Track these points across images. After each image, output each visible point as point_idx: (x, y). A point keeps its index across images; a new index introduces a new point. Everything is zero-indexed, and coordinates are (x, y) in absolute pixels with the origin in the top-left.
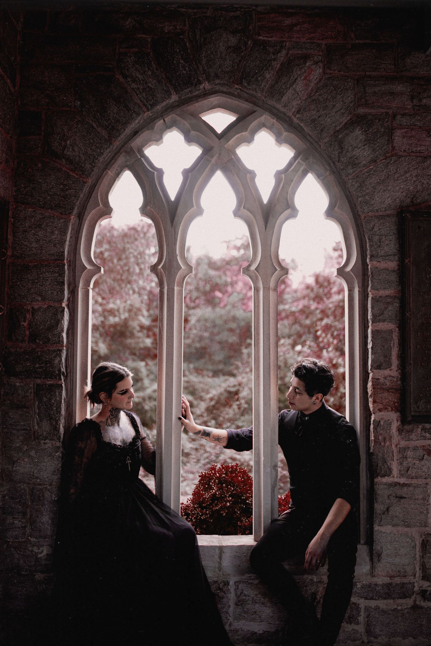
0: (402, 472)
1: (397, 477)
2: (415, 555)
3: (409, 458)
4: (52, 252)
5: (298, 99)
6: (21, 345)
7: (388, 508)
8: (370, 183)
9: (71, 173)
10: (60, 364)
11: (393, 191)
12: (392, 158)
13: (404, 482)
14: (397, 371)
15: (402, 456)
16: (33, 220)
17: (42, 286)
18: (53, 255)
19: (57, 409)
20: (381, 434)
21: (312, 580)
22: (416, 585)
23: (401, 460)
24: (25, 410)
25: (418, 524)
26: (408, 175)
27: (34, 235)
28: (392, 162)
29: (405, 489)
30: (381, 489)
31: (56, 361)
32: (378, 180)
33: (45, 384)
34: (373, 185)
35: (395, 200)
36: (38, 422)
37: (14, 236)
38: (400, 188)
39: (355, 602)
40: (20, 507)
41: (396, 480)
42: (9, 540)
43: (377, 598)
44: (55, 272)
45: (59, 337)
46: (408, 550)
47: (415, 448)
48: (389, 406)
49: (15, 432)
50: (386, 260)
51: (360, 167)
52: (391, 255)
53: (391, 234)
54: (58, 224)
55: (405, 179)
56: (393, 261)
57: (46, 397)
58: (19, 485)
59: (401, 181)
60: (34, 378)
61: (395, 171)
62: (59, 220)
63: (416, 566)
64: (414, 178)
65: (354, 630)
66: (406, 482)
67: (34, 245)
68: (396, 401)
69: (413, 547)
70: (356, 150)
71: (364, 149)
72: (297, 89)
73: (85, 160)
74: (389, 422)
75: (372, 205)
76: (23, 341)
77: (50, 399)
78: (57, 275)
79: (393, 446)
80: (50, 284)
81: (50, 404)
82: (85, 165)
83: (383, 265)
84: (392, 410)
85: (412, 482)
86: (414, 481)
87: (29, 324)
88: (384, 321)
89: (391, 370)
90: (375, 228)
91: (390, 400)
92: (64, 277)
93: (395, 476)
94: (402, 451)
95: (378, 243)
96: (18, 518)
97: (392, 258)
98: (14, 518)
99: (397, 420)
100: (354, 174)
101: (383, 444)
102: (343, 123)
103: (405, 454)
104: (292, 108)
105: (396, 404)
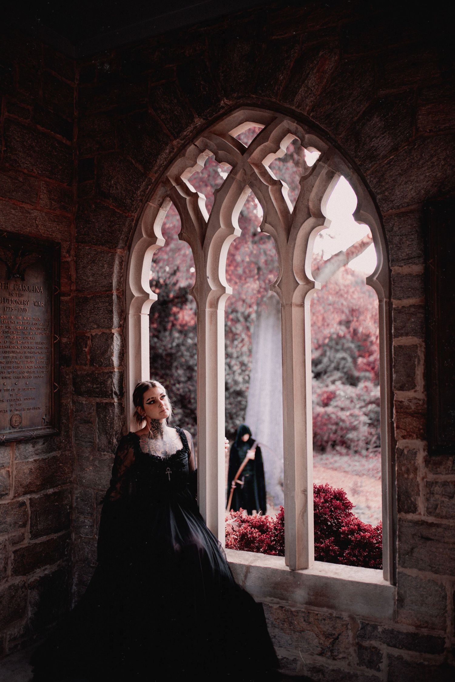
0: (430, 510)
1: (424, 515)
2: (446, 606)
3: (437, 494)
4: (103, 284)
5: (312, 95)
6: (85, 367)
7: (412, 549)
8: (390, 176)
9: (116, 210)
10: (112, 385)
11: (417, 182)
12: (416, 142)
13: (433, 521)
14: (423, 392)
15: (429, 491)
16: (89, 256)
17: (96, 315)
18: (104, 286)
19: (111, 425)
20: (404, 465)
21: (331, 614)
22: (447, 640)
23: (428, 495)
24: (90, 424)
25: (448, 571)
26: (435, 159)
27: (91, 269)
28: (416, 147)
29: (434, 530)
30: (406, 527)
31: (109, 382)
32: (400, 171)
33: (102, 403)
34: (393, 178)
35: (420, 191)
36: (98, 436)
37: (77, 272)
38: (425, 176)
39: (377, 647)
40: (88, 509)
41: (423, 518)
42: (82, 536)
43: (401, 647)
44: (106, 302)
45: (109, 361)
46: (437, 599)
47: (445, 484)
48: (414, 433)
49: (83, 443)
50: (409, 264)
51: (379, 159)
52: (414, 257)
53: (413, 233)
54: (107, 259)
55: (431, 164)
56: (417, 264)
57: (103, 414)
58: (88, 489)
59: (426, 168)
60: (94, 397)
61: (419, 157)
62: (108, 254)
63: (447, 619)
64: (442, 162)
65: (375, 676)
66: (435, 522)
67: (91, 279)
68: (421, 427)
69: (443, 597)
70: (374, 141)
71: (383, 137)
72: (310, 85)
73: (125, 197)
74: (415, 451)
75: (392, 201)
76: (86, 364)
77: (105, 416)
78: (107, 304)
79: (419, 479)
80: (102, 313)
81: (105, 421)
82: (126, 201)
83: (406, 270)
84: (417, 438)
85: (442, 523)
86: (444, 522)
87: (90, 350)
88: (407, 335)
89: (415, 391)
90: (394, 228)
91: (414, 426)
92: (113, 306)
93: (422, 513)
94: (429, 485)
95: (399, 245)
96: (88, 518)
97: (416, 261)
98: (85, 517)
99: (424, 450)
100: (372, 169)
101: (406, 476)
102: (361, 113)
103: (432, 489)
104: (306, 106)
105: (422, 431)
